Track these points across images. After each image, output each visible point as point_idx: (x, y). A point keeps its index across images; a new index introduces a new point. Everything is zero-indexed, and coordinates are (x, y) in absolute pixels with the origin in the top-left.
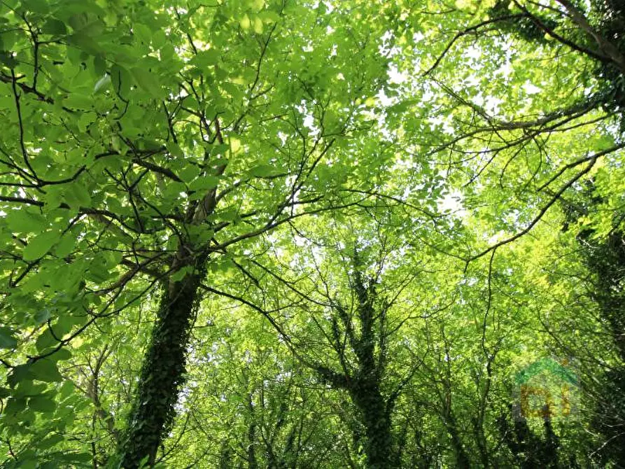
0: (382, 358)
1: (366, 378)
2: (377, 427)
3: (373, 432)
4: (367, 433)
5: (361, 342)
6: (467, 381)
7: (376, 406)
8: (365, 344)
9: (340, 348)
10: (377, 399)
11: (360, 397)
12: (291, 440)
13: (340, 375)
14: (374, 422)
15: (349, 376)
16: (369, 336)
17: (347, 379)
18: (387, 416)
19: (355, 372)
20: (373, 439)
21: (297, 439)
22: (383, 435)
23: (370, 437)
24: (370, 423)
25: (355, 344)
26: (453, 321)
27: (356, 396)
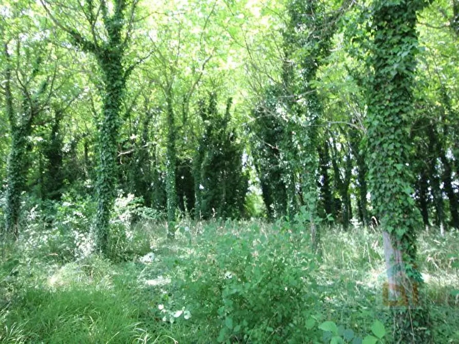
0: (128, 38)
1: (111, 49)
2: (114, 86)
3: (110, 89)
4: (106, 89)
5: (112, 20)
6: (187, 72)
7: (116, 72)
8: (115, 23)
9: (92, 19)
10: (118, 67)
11: (104, 62)
12: (44, 86)
13: (90, 42)
14: (113, 82)
15: (97, 45)
16: (120, 18)
17: (96, 47)
18: (124, 81)
19: (103, 43)
20: (109, 93)
21: (49, 86)
22: (118, 92)
23: (108, 92)
24: (109, 83)
25: (107, 22)
26: (189, 28)
27: (102, 61)
